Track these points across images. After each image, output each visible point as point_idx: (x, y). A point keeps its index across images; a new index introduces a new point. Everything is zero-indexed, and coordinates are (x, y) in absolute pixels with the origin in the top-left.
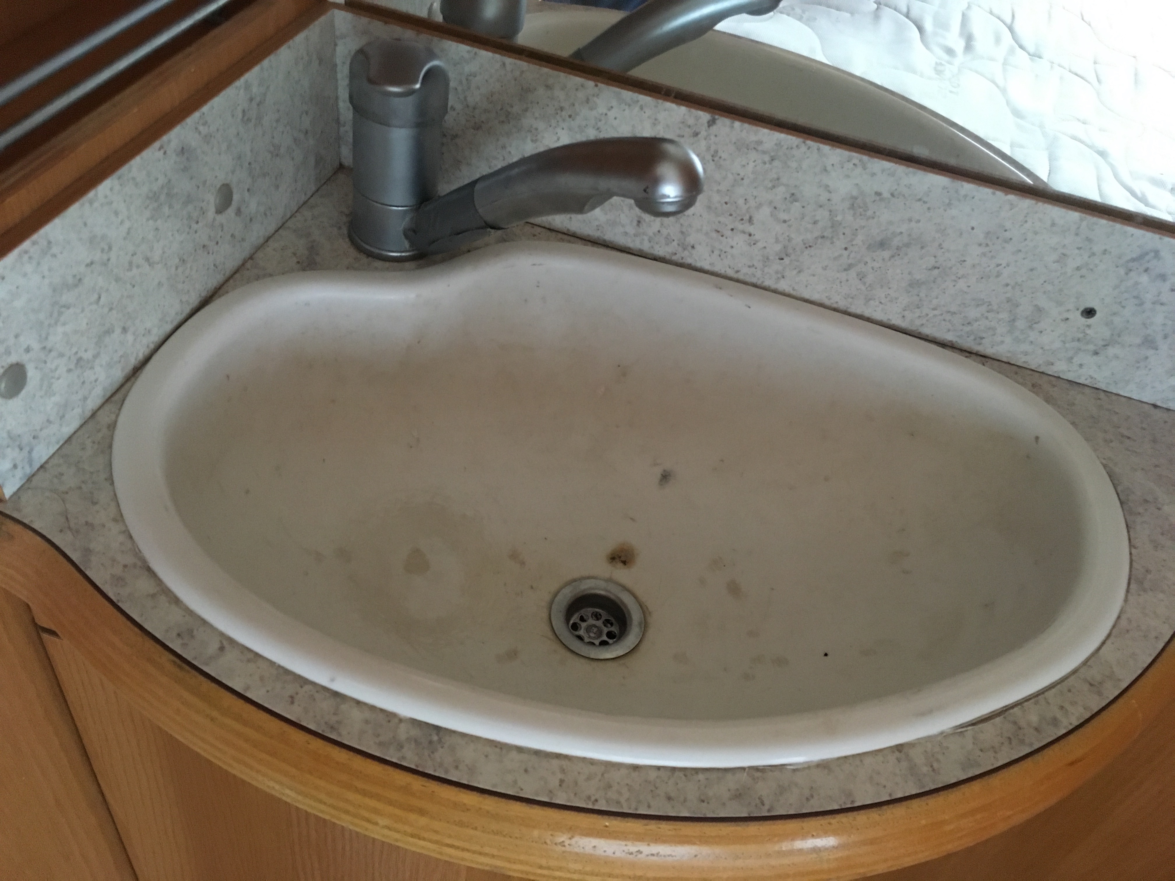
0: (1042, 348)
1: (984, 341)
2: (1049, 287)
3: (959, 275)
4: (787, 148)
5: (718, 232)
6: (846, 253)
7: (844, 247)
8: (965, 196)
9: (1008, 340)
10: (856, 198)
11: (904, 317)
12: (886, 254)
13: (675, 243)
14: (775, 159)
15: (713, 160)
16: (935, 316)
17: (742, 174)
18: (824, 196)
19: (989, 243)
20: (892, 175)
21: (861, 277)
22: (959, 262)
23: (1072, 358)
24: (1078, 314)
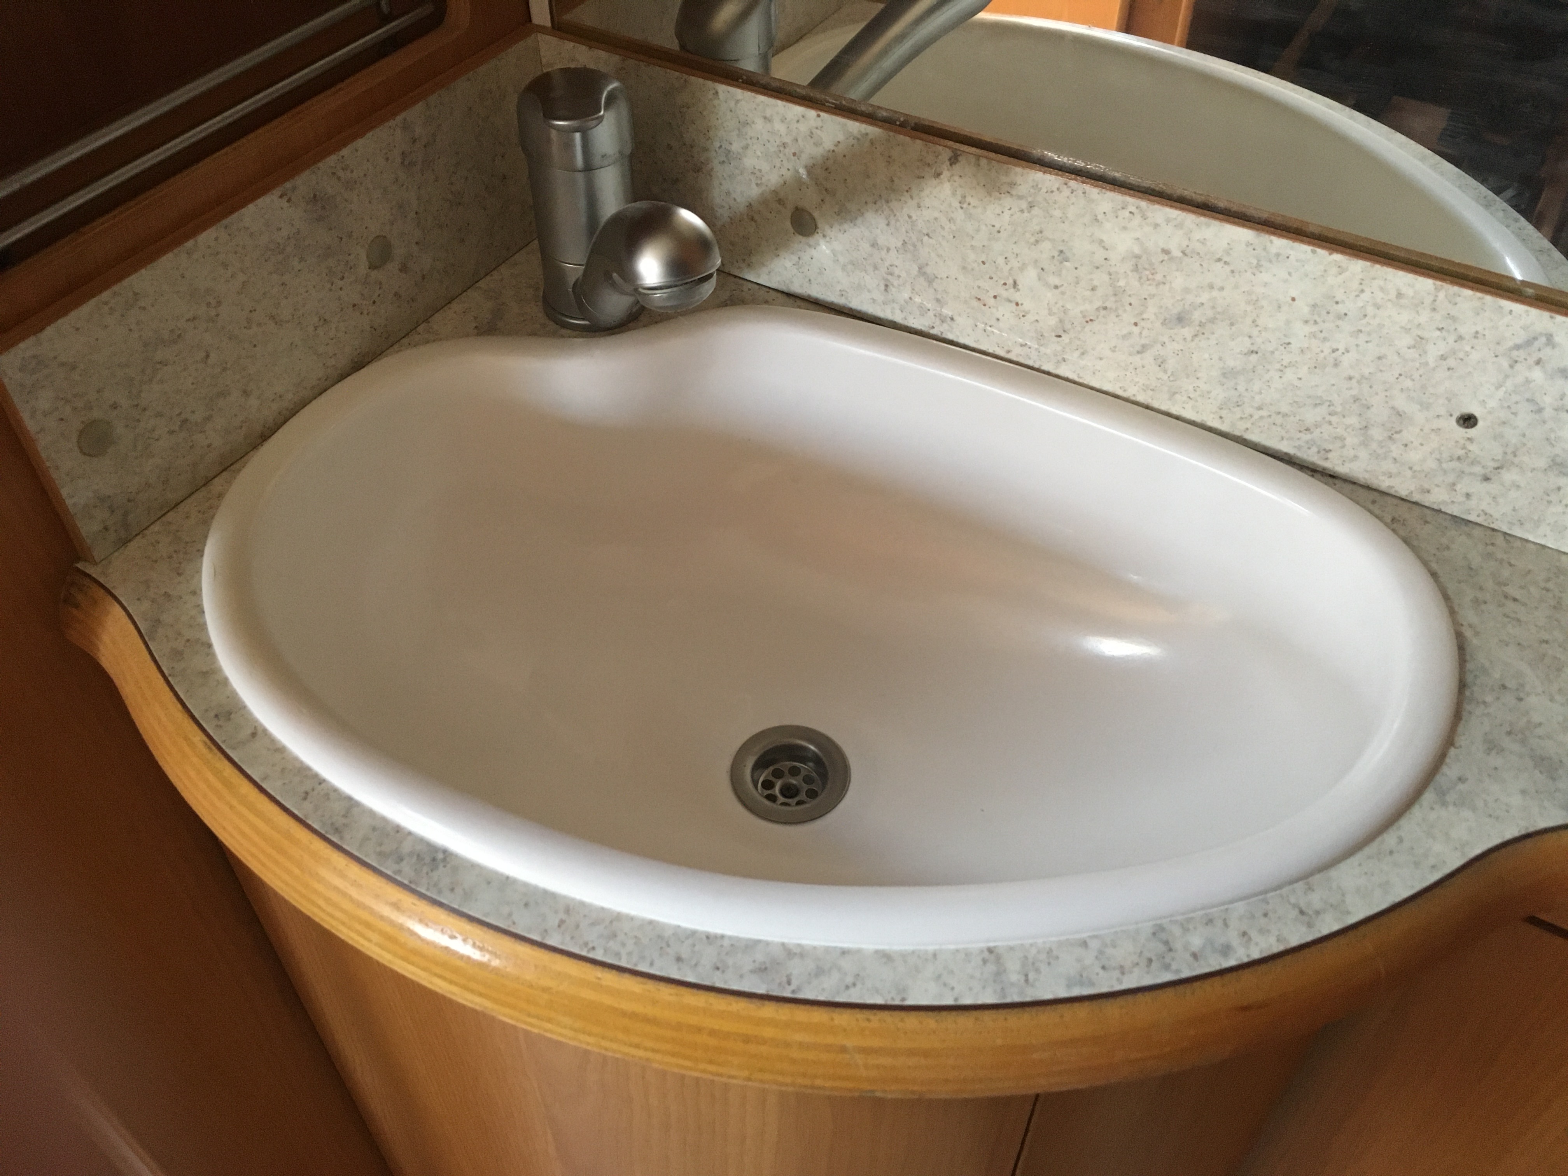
0: (1411, 468)
1: (1330, 455)
2: (1408, 383)
3: (1285, 363)
4: (1047, 192)
5: (979, 299)
6: (1136, 330)
7: (1133, 321)
8: (1278, 255)
9: (1363, 454)
10: (1138, 257)
11: (1221, 417)
12: (1187, 332)
13: (931, 313)
14: (1034, 206)
15: (962, 208)
16: (1261, 417)
17: (997, 226)
18: (1100, 254)
19: (1318, 320)
20: (1179, 226)
21: (1161, 362)
22: (1281, 345)
23: (1454, 484)
24: (1453, 421)
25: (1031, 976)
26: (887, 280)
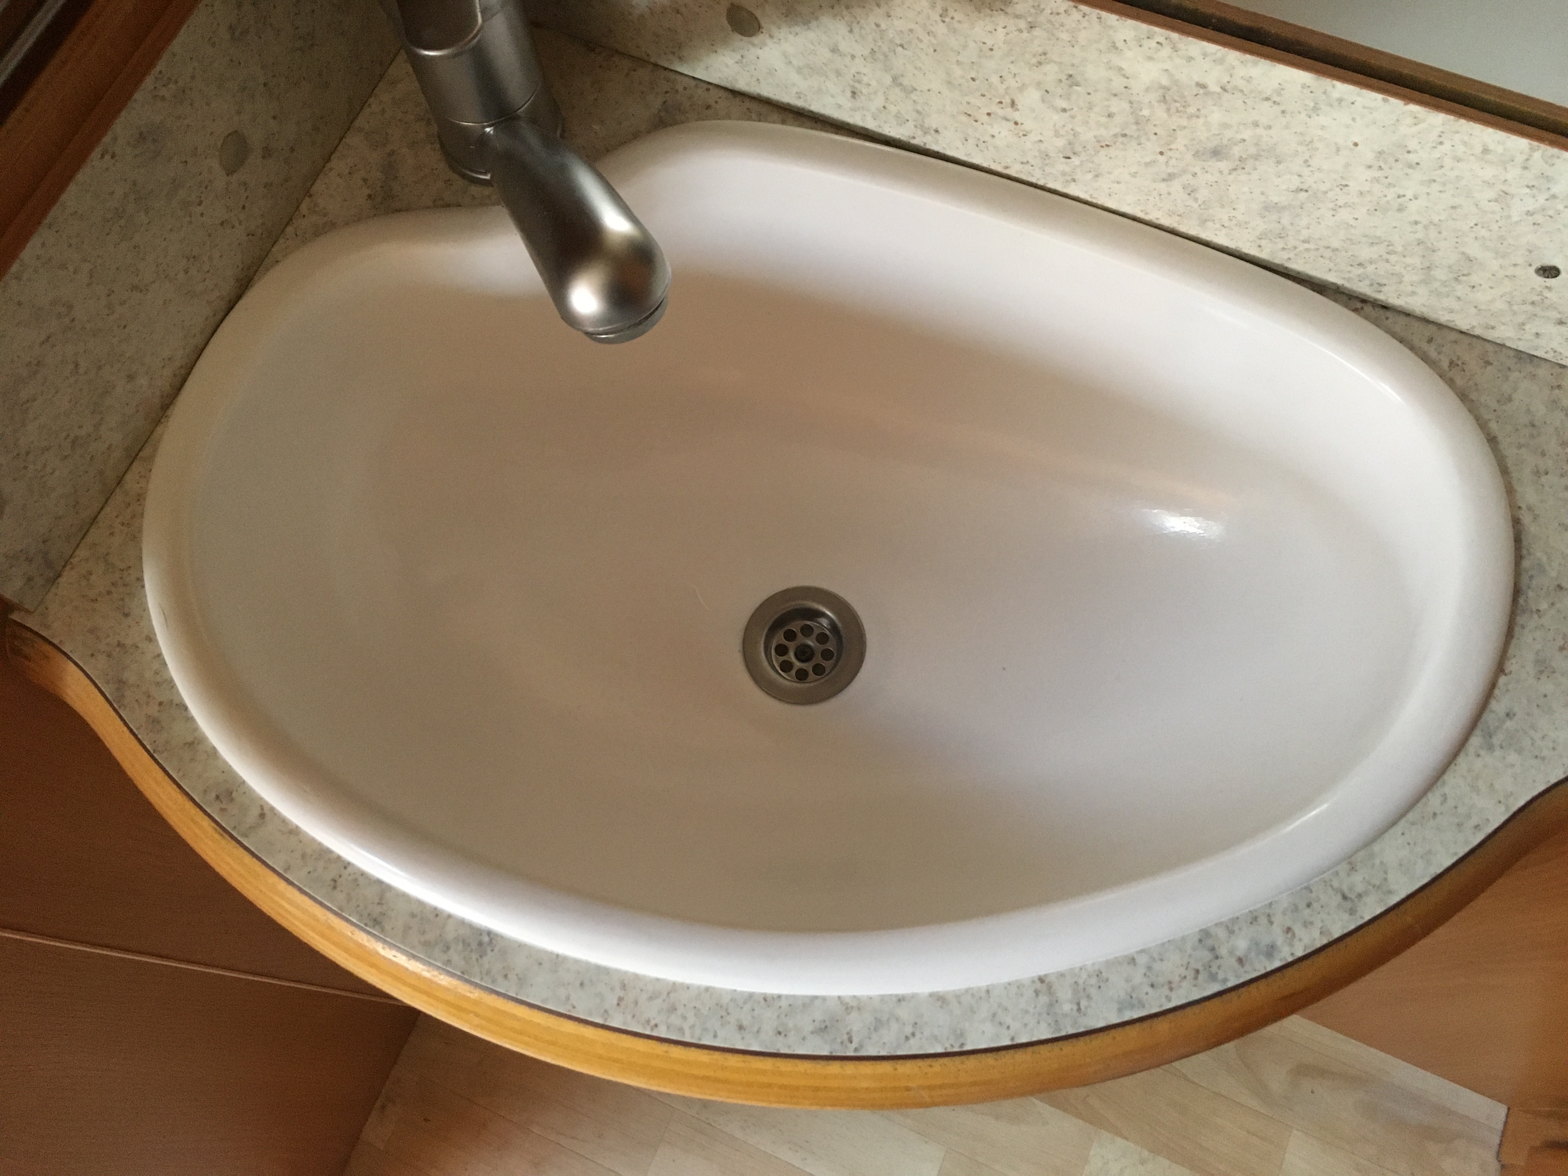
0: (1476, 307)
1: (1384, 289)
2: (1484, 232)
3: (1340, 203)
4: (1051, 13)
5: (969, 115)
6: (1162, 159)
7: (1159, 150)
8: (1340, 100)
9: (1422, 290)
10: (1167, 89)
11: (1260, 246)
12: (1224, 165)
13: (911, 124)
14: (1035, 27)
15: (944, 22)
16: (1307, 250)
17: (990, 43)
18: (1118, 83)
19: (1383, 166)
20: (1221, 61)
21: (1191, 192)
22: (1337, 186)
23: (1523, 324)
24: (1532, 270)
25: (1084, 1003)
26: (853, 87)
